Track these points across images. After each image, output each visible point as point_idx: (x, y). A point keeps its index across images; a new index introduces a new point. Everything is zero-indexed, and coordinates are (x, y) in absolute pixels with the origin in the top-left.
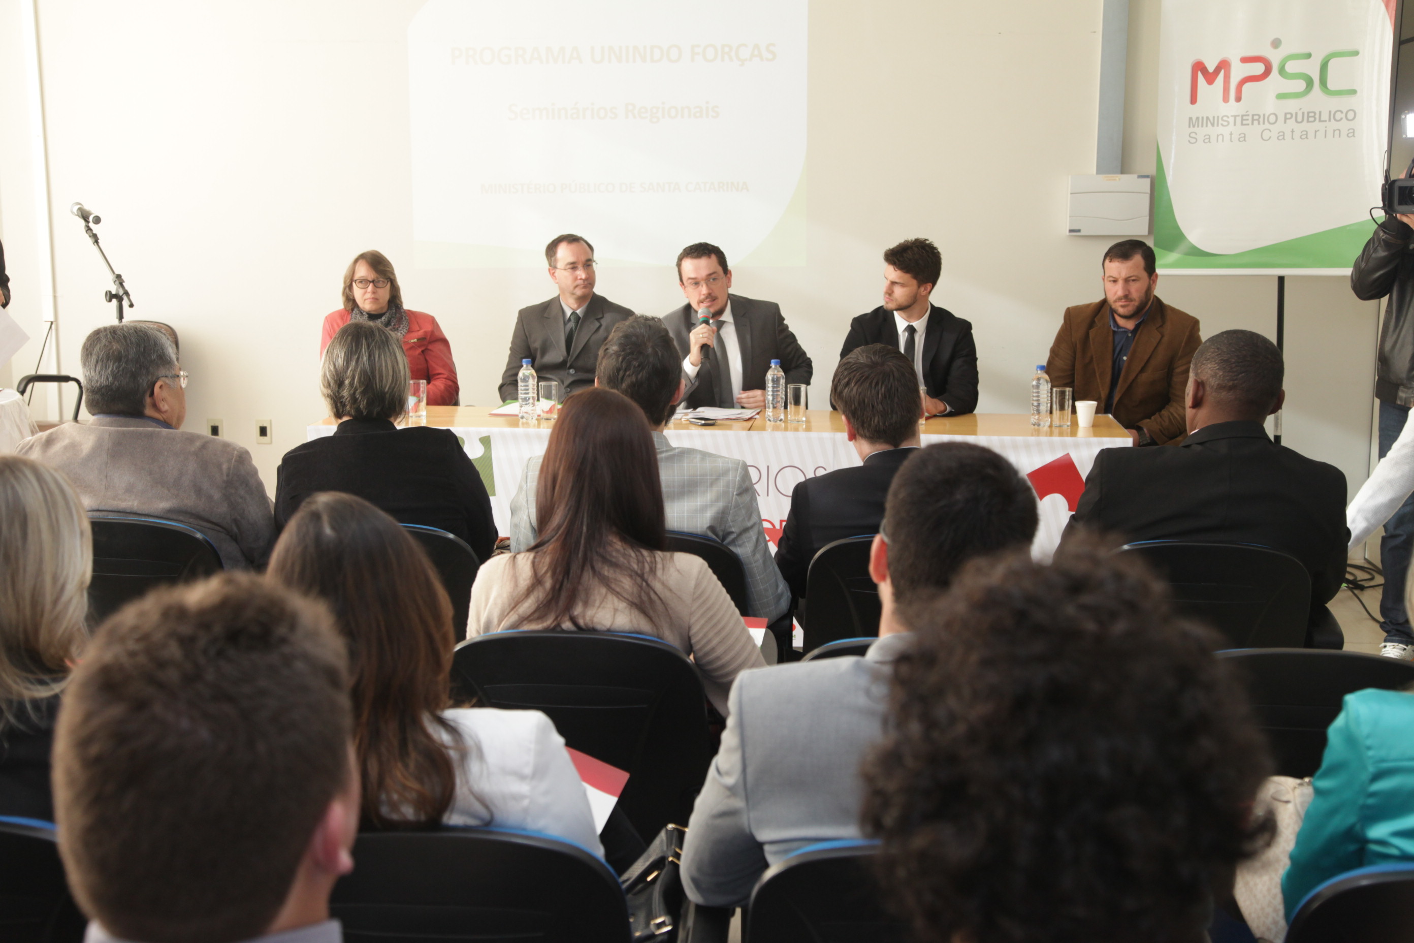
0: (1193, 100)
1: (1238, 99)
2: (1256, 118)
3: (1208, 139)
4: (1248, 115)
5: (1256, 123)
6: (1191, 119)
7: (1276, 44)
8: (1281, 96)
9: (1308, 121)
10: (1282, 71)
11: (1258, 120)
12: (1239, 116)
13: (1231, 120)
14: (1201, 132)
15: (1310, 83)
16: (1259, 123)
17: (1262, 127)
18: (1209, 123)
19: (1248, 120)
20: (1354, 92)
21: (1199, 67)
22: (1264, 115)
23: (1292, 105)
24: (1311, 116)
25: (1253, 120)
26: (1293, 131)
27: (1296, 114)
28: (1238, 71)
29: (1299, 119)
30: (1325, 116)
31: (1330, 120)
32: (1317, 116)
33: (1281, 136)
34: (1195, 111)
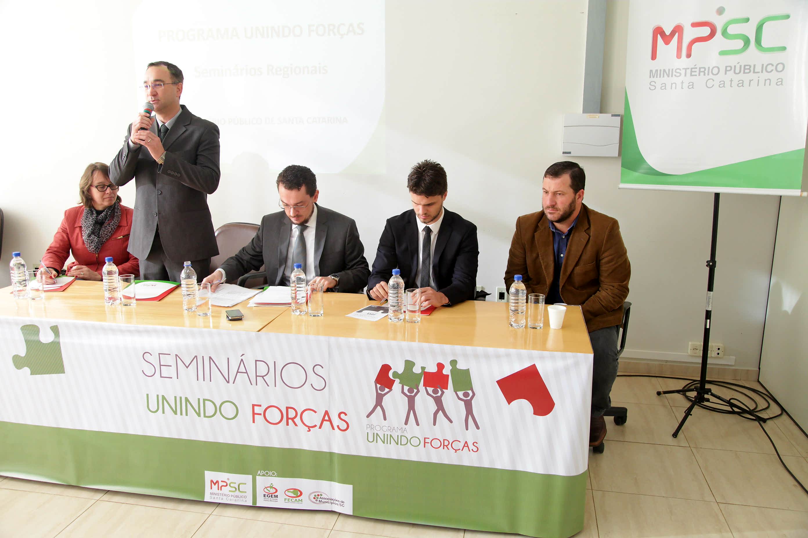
0: (654, 57)
1: (689, 56)
2: (703, 71)
3: (664, 86)
4: (696, 68)
5: (702, 74)
6: (651, 71)
7: (720, 11)
8: (723, 53)
9: (744, 73)
10: (724, 33)
11: (704, 72)
12: (689, 68)
13: (683, 72)
14: (659, 81)
15: (747, 42)
16: (704, 75)
17: (707, 77)
18: (665, 74)
19: (696, 72)
20: (784, 49)
21: (659, 31)
22: (709, 68)
23: (732, 60)
24: (747, 69)
25: (700, 72)
26: (731, 81)
27: (735, 66)
28: (689, 34)
29: (737, 71)
30: (758, 69)
31: (762, 72)
32: (752, 69)
33: (722, 84)
34: (655, 65)
